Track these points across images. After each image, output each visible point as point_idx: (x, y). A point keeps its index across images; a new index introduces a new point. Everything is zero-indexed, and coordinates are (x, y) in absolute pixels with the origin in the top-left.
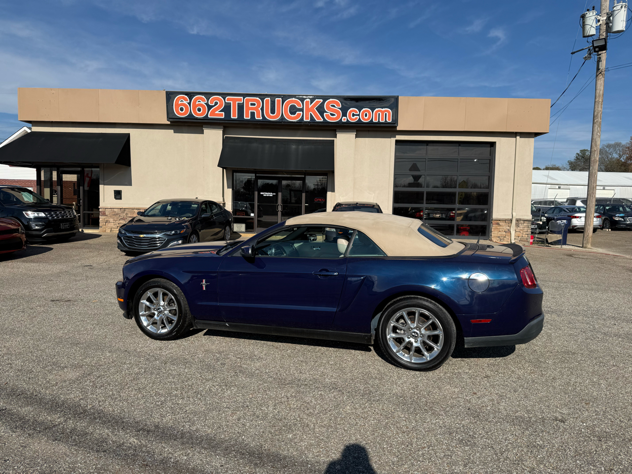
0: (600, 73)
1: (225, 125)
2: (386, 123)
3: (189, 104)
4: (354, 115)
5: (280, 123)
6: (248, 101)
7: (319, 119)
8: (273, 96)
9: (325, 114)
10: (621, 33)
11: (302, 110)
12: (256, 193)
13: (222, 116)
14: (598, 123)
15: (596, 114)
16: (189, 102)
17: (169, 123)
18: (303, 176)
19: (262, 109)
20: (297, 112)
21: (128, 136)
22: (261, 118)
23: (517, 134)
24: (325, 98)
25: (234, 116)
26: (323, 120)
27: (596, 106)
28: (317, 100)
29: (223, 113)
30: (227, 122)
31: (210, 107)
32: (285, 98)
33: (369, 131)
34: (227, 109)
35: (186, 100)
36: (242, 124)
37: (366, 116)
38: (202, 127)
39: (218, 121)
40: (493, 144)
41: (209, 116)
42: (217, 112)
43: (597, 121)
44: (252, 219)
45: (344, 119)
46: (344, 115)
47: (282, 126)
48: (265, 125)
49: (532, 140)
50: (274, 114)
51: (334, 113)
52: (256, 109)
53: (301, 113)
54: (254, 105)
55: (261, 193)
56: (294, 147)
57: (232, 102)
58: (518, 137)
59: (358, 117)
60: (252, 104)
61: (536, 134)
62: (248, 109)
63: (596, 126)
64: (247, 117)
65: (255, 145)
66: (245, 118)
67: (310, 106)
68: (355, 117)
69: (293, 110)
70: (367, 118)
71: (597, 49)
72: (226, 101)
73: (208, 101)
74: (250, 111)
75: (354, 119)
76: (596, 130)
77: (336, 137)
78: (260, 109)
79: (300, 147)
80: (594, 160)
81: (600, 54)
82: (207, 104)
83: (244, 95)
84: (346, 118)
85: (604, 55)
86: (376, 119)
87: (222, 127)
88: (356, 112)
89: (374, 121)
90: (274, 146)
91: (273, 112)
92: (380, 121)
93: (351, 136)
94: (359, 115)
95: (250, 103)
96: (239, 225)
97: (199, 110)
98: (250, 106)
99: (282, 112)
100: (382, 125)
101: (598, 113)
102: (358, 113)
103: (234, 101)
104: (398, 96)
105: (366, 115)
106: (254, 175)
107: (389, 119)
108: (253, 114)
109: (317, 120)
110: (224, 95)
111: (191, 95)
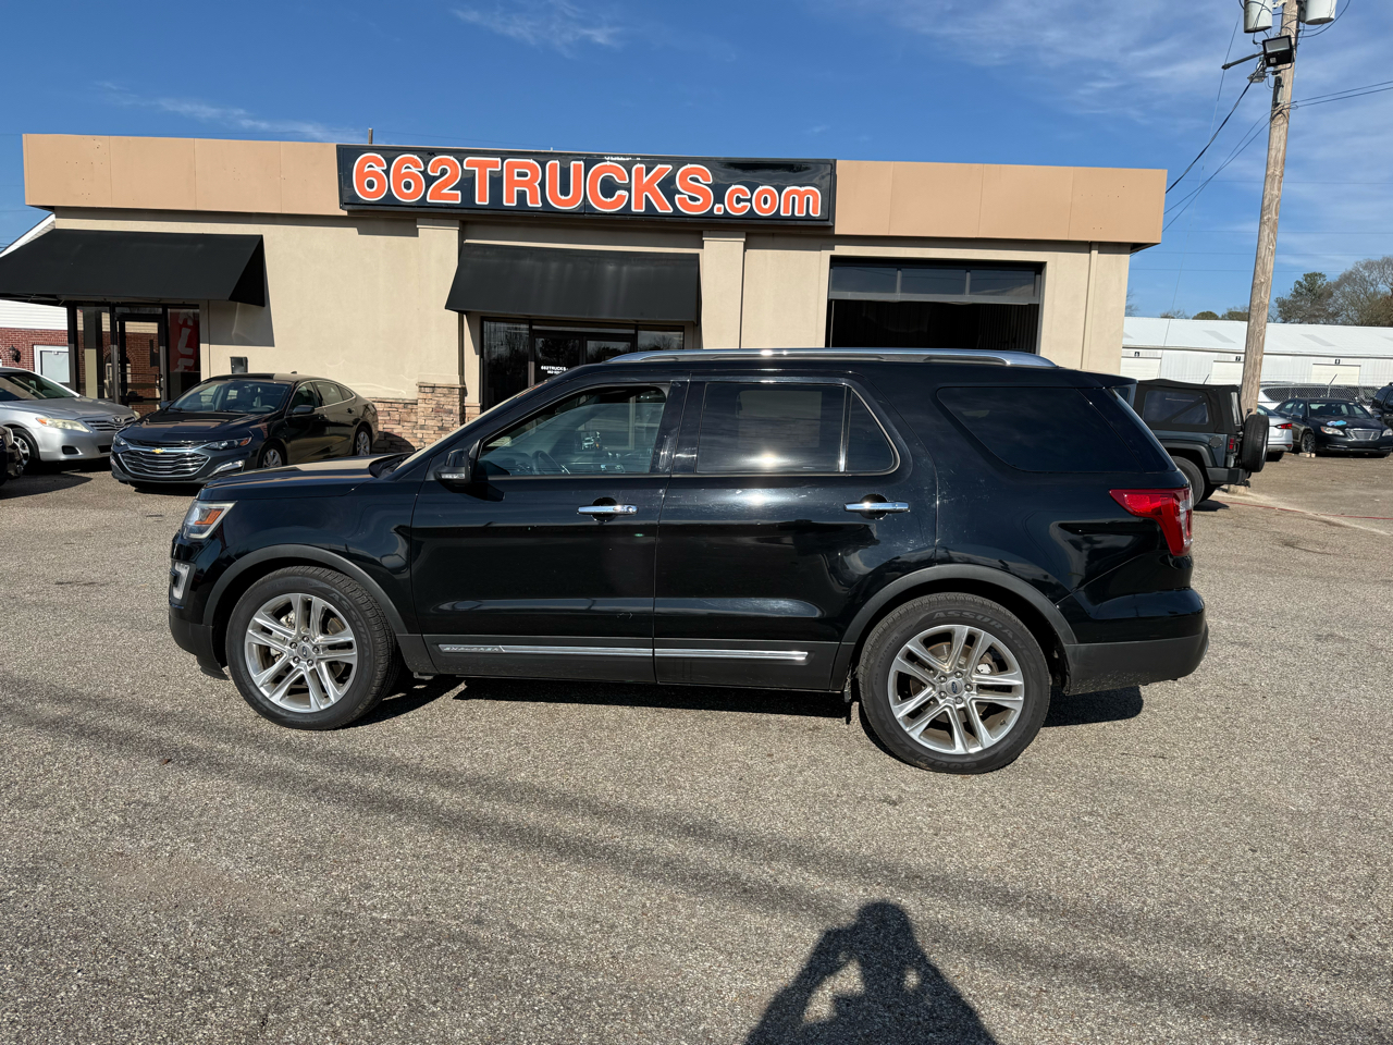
0: (1280, 112)
1: (465, 218)
2: (808, 218)
3: (387, 172)
4: (740, 200)
5: (581, 216)
6: (511, 167)
7: (663, 207)
8: (565, 158)
10: (1326, 25)
11: (627, 187)
12: (532, 365)
13: (457, 198)
14: (1271, 224)
15: (1266, 203)
16: (385, 168)
17: (345, 213)
18: (633, 332)
19: (542, 185)
20: (618, 193)
21: (259, 241)
22: (540, 205)
23: (1093, 247)
24: (679, 162)
25: (482, 198)
26: (672, 210)
27: (1268, 187)
28: (659, 166)
29: (459, 192)
30: (466, 211)
31: (430, 180)
32: (590, 161)
33: (773, 235)
34: (467, 184)
35: (379, 164)
36: (499, 217)
37: (766, 203)
38: (415, 222)
39: (449, 211)
40: (1039, 268)
41: (428, 200)
42: (445, 191)
43: (1268, 219)
45: (718, 210)
47: (585, 221)
48: (549, 221)
49: (1125, 259)
50: (568, 195)
51: (695, 195)
52: (529, 184)
53: (626, 193)
54: (525, 175)
55: (542, 368)
56: (611, 268)
57: (477, 169)
58: (1095, 253)
59: (749, 204)
60: (519, 175)
61: (1135, 247)
62: (512, 183)
63: (1266, 231)
64: (509, 202)
65: (527, 262)
66: (505, 204)
67: (645, 180)
68: (742, 204)
69: (609, 188)
70: (767, 206)
71: (1273, 60)
72: (465, 167)
73: (426, 164)
74: (516, 189)
75: (739, 210)
76: (1266, 239)
77: (702, 248)
78: (536, 184)
79: (625, 268)
80: (1258, 305)
81: (1280, 72)
82: (424, 173)
83: (504, 155)
84: (722, 206)
85: (1288, 73)
86: (786, 211)
87: (458, 222)
88: (744, 193)
89: (782, 214)
90: (569, 266)
91: (565, 190)
92: (796, 214)
93: (735, 245)
94: (750, 201)
95: (516, 170)
97: (408, 186)
98: (516, 178)
99: (584, 192)
100: (799, 223)
101: (1271, 201)
102: (750, 196)
103: (482, 166)
104: (835, 161)
105: (765, 201)
106: (525, 326)
107: (815, 211)
108: (522, 195)
109: (660, 211)
110: (460, 154)
111: (390, 154)
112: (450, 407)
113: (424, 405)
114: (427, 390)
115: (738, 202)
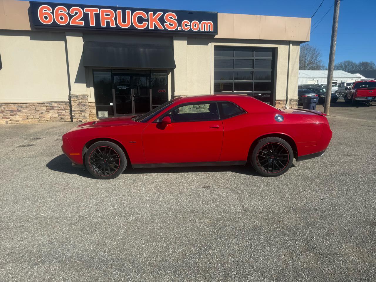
0: (338, 2)
1: (86, 31)
3: (53, 13)
4: (187, 25)
5: (131, 31)
6: (103, 12)
7: (161, 28)
9: (165, 24)
11: (147, 20)
12: (113, 88)
16: (52, 11)
17: (35, 30)
18: (148, 73)
19: (115, 19)
20: (144, 22)
22: (115, 26)
24: (165, 12)
26: (163, 29)
27: (335, 24)
28: (158, 13)
31: (71, 17)
32: (133, 10)
35: (49, 10)
37: (195, 26)
38: (65, 34)
40: (276, 50)
42: (77, 21)
43: (335, 34)
44: (112, 107)
45: (180, 29)
46: (180, 25)
48: (118, 32)
50: (125, 23)
52: (110, 18)
53: (147, 22)
54: (108, 15)
55: (117, 87)
57: (89, 13)
58: (291, 45)
59: (190, 27)
60: (107, 15)
61: (301, 42)
62: (104, 18)
63: (334, 38)
64: (103, 25)
65: (110, 48)
66: (101, 26)
67: (153, 17)
69: (141, 20)
70: (196, 28)
73: (69, 11)
75: (187, 29)
77: (173, 42)
78: (113, 19)
79: (147, 50)
82: (68, 13)
83: (100, 7)
84: (181, 27)
86: (202, 29)
87: (82, 34)
90: (126, 49)
91: (124, 21)
93: (184, 42)
94: (190, 25)
96: (103, 112)
98: (105, 16)
100: (207, 34)
102: (190, 24)
103: (92, 11)
104: (217, 13)
106: (110, 73)
108: (108, 23)
109: (159, 29)
110: (83, 7)
111: (53, 6)
112: (84, 103)
113: (74, 103)
114: (75, 97)
115: (186, 26)
